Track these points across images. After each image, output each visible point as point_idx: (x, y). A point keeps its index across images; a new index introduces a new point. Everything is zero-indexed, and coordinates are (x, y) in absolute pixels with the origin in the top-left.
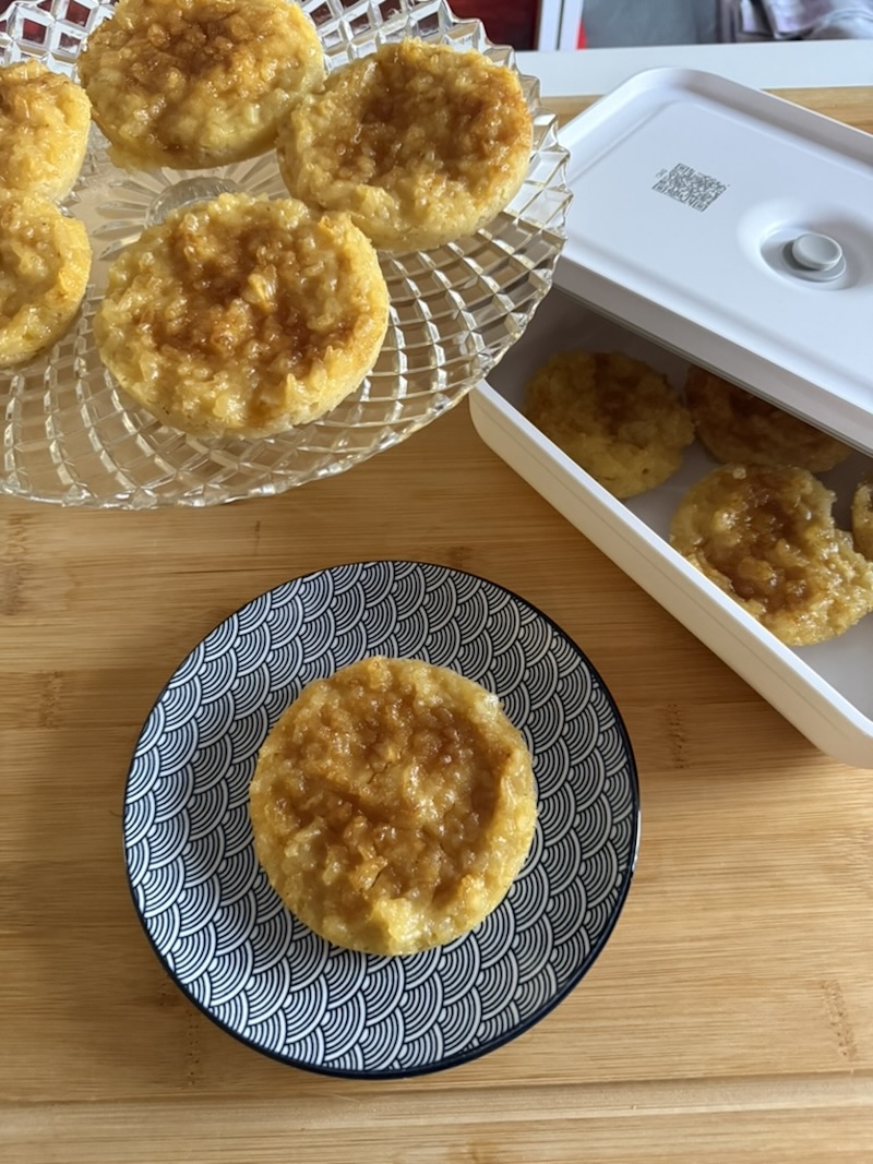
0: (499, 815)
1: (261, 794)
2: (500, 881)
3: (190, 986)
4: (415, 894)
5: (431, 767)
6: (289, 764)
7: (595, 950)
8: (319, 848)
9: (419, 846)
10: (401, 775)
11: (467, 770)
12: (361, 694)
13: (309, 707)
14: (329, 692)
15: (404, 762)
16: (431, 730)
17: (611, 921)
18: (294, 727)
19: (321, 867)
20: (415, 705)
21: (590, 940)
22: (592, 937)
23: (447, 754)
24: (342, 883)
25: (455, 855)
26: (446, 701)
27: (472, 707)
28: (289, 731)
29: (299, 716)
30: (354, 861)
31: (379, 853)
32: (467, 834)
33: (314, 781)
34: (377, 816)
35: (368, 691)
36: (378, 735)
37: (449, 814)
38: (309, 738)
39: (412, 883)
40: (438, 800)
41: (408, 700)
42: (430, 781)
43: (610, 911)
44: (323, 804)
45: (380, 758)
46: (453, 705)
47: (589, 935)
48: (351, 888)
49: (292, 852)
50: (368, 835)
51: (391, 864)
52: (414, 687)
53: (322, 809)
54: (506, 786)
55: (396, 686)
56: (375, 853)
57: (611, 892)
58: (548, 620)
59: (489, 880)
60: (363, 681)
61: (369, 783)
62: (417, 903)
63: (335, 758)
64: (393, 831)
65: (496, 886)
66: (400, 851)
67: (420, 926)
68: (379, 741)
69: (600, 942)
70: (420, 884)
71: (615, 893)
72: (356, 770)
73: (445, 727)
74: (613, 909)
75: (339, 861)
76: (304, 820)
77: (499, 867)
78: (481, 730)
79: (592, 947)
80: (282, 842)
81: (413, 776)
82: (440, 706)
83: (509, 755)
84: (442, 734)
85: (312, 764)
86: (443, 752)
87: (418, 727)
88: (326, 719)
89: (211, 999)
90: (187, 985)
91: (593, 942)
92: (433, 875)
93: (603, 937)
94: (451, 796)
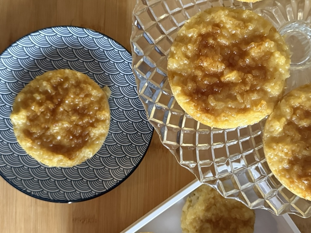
0: (50, 153)
1: (64, 73)
2: (30, 152)
3: (7, 52)
4: (28, 124)
5: (69, 132)
6: (73, 83)
7: (7, 180)
8: (46, 92)
9: (43, 126)
10: (66, 121)
11: (68, 144)
12: (96, 108)
13: (92, 90)
14: (98, 97)
15: (71, 123)
16: (82, 132)
17: (16, 187)
18: (86, 84)
19: (40, 93)
20: (90, 127)
21: (11, 179)
22: (12, 180)
23: (73, 137)
24: (34, 100)
25: (40, 138)
26: (92, 138)
27: (88, 148)
28: (85, 82)
29: (89, 86)
30: (40, 104)
31: (42, 113)
32: (46, 142)
33: (67, 91)
34: (54, 112)
35: (97, 111)
36: (81, 114)
37: (53, 136)
38: (82, 90)
39: (32, 123)
40: (58, 133)
41: (92, 125)
42: (64, 131)
43: (19, 187)
44: (59, 94)
45: (73, 114)
46: (89, 141)
47: (13, 179)
48: (32, 103)
49: (45, 84)
50: (47, 109)
51: (38, 116)
52: (96, 127)
53: (58, 94)
54: (61, 157)
55: (98, 121)
56: (42, 111)
57: (25, 188)
58: (124, 179)
59: (31, 148)
60: (100, 109)
61: (64, 109)
62: (25, 124)
63: (74, 98)
64: (48, 117)
65: (30, 150)
66: (42, 120)
67: (18, 125)
68: (79, 114)
69: (10, 182)
70: (31, 125)
71: (24, 189)
72: (69, 106)
73: (82, 138)
74: (19, 188)
75: (40, 99)
76: (55, 88)
77: (35, 152)
78: (80, 150)
79: (8, 179)
80: (48, 80)
81: (66, 125)
82: (90, 136)
83: (70, 159)
84: (80, 136)
85: (73, 90)
86: (74, 136)
87: (83, 128)
88: (88, 95)
89: (3, 58)
90: (7, 51)
91: (10, 180)
92: (34, 130)
93: (11, 183)
94: (59, 138)
